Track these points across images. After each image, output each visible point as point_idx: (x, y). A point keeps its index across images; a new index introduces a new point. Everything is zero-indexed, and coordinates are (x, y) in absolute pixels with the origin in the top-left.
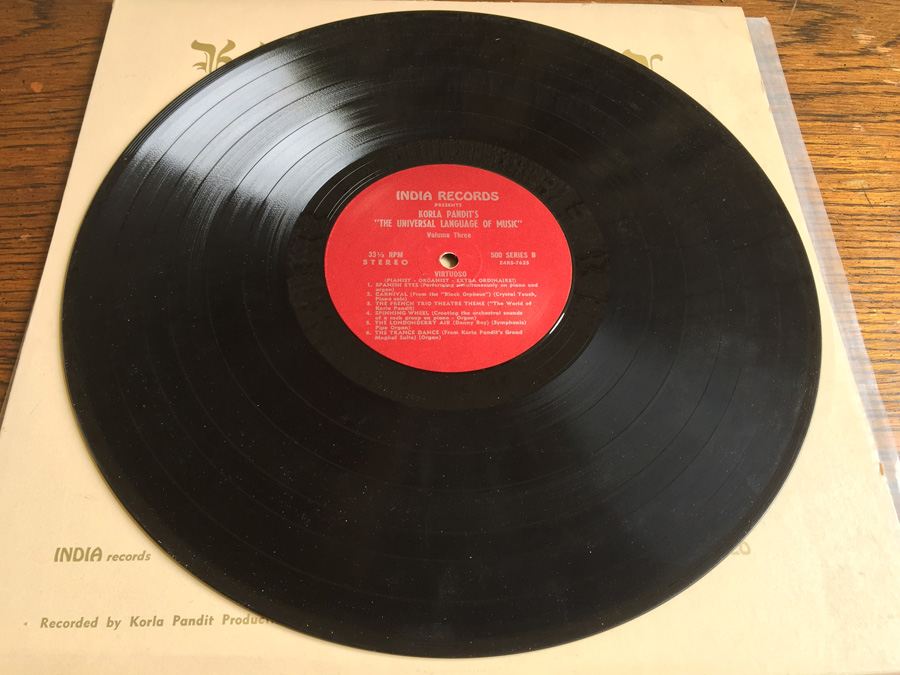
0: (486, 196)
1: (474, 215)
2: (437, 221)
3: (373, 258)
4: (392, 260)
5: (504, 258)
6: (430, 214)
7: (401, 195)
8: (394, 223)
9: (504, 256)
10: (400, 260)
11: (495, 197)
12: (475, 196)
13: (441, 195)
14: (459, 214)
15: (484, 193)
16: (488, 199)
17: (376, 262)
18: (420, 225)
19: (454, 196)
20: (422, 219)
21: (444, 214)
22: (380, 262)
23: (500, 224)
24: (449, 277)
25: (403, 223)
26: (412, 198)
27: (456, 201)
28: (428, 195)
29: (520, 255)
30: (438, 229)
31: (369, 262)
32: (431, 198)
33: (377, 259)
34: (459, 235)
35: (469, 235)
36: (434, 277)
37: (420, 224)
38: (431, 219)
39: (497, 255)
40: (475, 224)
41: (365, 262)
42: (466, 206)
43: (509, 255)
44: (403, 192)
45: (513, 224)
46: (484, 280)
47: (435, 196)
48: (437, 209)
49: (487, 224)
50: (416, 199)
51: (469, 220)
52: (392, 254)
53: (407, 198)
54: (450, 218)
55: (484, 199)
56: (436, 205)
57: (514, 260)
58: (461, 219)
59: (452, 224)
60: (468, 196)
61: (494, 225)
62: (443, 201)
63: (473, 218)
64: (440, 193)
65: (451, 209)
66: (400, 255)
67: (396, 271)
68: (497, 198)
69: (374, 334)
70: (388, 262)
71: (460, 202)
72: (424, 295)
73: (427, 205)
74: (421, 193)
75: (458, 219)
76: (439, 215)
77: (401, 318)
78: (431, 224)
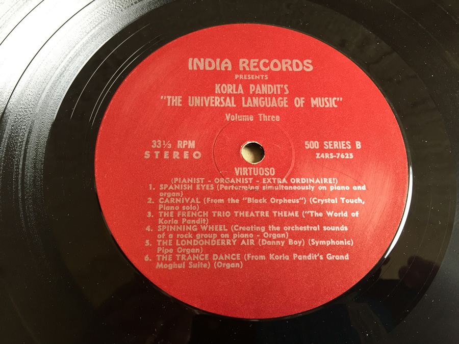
0: (298, 66)
1: (283, 90)
2: (238, 98)
3: (156, 149)
4: (181, 151)
5: (322, 150)
6: (230, 88)
7: (195, 64)
8: (185, 101)
9: (322, 146)
10: (191, 151)
11: (308, 66)
12: (284, 65)
13: (243, 63)
14: (265, 89)
15: (295, 61)
16: (300, 69)
17: (161, 155)
18: (217, 104)
19: (258, 66)
20: (220, 95)
21: (246, 89)
22: (166, 156)
23: (316, 102)
24: (252, 176)
25: (196, 101)
26: (207, 68)
27: (261, 72)
28: (227, 64)
29: (342, 145)
30: (239, 110)
31: (153, 155)
32: (230, 69)
33: (162, 150)
34: (266, 118)
35: (278, 118)
36: (235, 177)
37: (217, 102)
38: (230, 95)
39: (314, 145)
40: (284, 103)
41: (147, 155)
42: (274, 78)
43: (328, 145)
44: (196, 60)
45: (331, 103)
46: (298, 180)
47: (235, 65)
48: (237, 82)
49: (299, 102)
50: (212, 68)
51: (277, 96)
52: (181, 144)
53: (202, 68)
54: (254, 95)
55: (295, 69)
56: (237, 76)
57: (335, 151)
58: (268, 95)
59: (256, 102)
60: (276, 65)
61: (307, 103)
62: (245, 72)
63: (282, 95)
64: (241, 61)
65: (255, 82)
66: (192, 144)
67: (188, 168)
68: (311, 68)
69: (155, 261)
70: (176, 155)
71: (264, 73)
72: (221, 201)
73: (224, 77)
74: (218, 60)
75: (264, 95)
76: (241, 90)
77: (190, 236)
78: (230, 103)
